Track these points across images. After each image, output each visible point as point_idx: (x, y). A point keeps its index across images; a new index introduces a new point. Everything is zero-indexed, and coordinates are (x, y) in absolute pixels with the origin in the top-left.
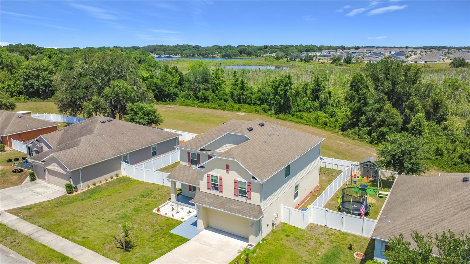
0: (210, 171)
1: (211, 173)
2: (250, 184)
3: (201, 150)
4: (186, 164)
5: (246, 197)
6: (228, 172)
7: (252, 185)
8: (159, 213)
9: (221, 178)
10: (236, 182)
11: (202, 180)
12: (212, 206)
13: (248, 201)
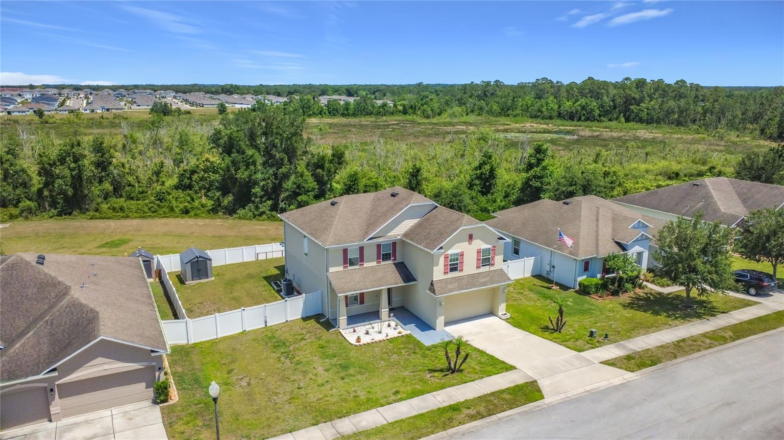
0: (449, 249)
1: (450, 252)
2: (494, 248)
3: (371, 239)
4: (341, 268)
5: (489, 265)
6: (470, 243)
7: (496, 248)
8: (360, 344)
9: (461, 254)
10: (479, 252)
11: (437, 265)
12: (462, 289)
13: (492, 268)
